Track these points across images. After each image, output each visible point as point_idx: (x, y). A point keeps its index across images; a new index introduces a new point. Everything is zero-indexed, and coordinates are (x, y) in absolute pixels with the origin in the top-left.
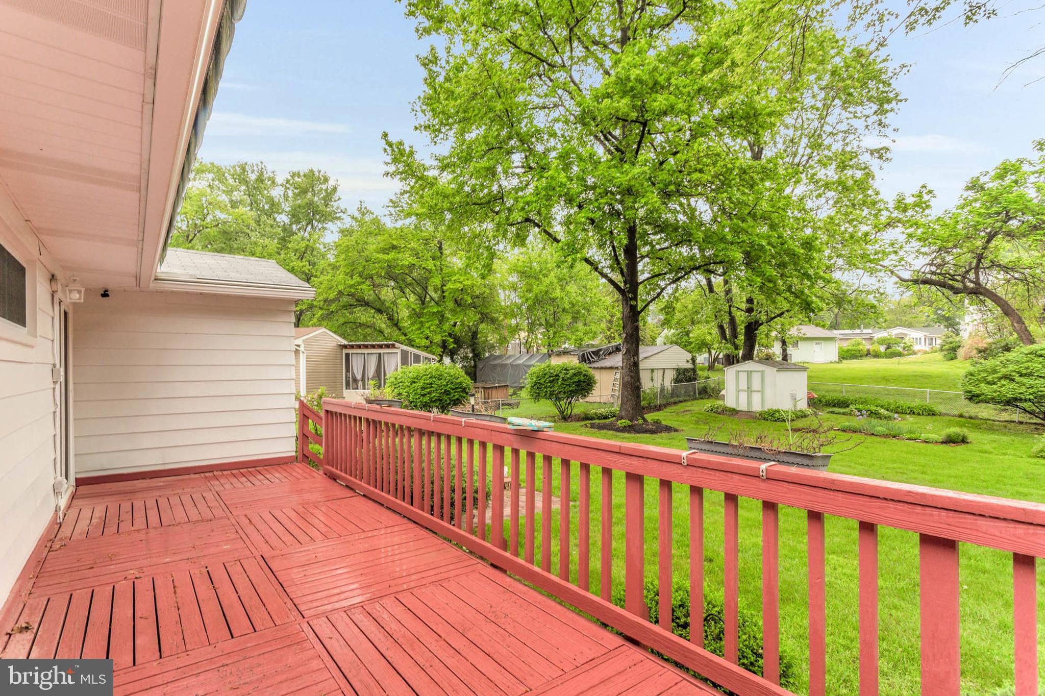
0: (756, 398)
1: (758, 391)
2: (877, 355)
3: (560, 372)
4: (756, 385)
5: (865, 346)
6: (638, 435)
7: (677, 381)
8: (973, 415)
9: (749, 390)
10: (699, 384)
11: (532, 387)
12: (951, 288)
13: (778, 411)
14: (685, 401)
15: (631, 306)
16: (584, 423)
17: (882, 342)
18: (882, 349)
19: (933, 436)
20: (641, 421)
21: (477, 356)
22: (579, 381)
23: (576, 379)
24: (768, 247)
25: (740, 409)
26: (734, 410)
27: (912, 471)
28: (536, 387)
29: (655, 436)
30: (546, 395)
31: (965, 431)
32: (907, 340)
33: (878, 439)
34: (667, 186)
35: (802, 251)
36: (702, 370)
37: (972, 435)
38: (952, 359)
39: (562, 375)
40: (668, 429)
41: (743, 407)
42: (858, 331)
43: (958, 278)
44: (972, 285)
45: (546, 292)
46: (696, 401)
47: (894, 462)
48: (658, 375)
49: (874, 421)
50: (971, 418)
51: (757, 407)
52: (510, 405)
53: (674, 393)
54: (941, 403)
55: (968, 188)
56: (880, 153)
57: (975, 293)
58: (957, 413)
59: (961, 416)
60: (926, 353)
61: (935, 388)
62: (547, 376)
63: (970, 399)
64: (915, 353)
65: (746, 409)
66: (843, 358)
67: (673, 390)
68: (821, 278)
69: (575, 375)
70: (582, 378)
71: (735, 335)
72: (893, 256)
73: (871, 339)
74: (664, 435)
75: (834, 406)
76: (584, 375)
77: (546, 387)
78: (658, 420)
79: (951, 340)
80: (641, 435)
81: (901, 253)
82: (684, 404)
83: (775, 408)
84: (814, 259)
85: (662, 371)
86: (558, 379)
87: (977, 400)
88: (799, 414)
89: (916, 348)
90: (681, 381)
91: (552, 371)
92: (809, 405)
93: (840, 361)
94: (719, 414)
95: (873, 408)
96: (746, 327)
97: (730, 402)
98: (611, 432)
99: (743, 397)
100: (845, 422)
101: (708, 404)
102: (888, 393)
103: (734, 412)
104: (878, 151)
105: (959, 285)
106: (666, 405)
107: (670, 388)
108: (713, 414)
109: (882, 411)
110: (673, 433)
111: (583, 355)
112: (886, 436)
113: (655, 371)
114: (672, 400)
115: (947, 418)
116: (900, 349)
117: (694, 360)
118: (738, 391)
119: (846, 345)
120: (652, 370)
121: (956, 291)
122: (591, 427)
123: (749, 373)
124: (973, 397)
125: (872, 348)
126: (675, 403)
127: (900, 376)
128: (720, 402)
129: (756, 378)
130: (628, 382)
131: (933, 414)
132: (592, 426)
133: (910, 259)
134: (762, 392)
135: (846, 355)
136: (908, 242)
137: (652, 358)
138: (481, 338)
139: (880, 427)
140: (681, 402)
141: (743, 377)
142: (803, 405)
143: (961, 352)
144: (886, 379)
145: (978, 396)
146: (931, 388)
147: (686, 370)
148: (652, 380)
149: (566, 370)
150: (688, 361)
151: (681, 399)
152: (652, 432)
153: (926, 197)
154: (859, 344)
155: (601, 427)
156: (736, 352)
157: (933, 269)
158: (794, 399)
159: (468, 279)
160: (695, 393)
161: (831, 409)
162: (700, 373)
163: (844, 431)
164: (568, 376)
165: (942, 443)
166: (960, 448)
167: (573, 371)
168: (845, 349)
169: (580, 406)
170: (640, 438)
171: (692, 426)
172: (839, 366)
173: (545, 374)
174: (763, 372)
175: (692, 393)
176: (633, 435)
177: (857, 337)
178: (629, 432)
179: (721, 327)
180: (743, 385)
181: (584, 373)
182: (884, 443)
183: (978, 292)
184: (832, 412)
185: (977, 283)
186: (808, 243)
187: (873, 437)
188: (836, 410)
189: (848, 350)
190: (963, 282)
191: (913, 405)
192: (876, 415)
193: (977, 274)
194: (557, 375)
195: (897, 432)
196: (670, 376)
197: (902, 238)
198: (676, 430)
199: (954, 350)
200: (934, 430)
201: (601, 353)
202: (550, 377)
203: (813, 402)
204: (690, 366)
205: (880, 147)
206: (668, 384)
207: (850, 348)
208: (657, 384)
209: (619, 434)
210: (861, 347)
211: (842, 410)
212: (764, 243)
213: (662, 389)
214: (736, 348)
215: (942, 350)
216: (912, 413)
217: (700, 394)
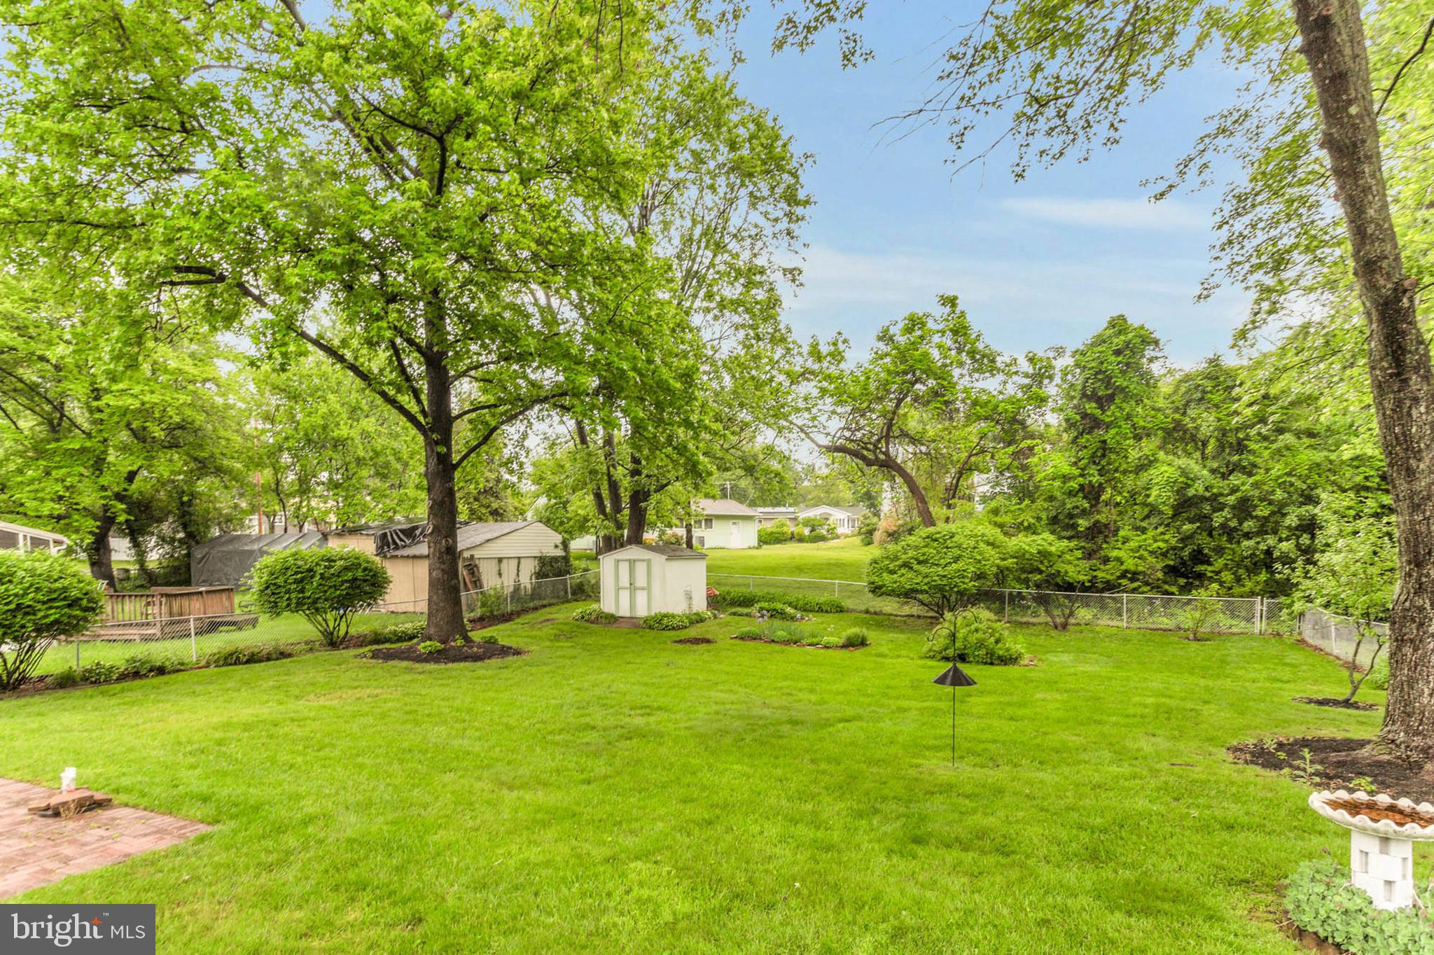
0: (641, 597)
1: (643, 589)
2: (801, 540)
3: (317, 564)
4: (641, 581)
5: (790, 528)
6: (450, 665)
7: (540, 575)
8: (878, 610)
9: (632, 587)
10: (573, 579)
11: (262, 591)
12: (864, 458)
13: (666, 616)
14: (550, 605)
15: (439, 454)
16: (361, 650)
17: (806, 523)
18: (806, 531)
19: (834, 640)
20: (460, 642)
21: (193, 537)
22: (355, 579)
23: (349, 575)
24: (631, 374)
25: (621, 614)
26: (612, 616)
27: (800, 690)
28: (269, 591)
29: (479, 664)
30: (288, 605)
31: (864, 631)
32: (831, 519)
33: (777, 647)
34: (465, 246)
35: (678, 385)
36: (579, 558)
37: (872, 635)
38: (869, 544)
39: (320, 570)
40: (505, 651)
41: (624, 611)
42: (782, 509)
43: (871, 447)
44: (882, 457)
45: (325, 427)
46: (566, 605)
47: (786, 678)
48: (509, 569)
49: (777, 623)
50: (876, 613)
51: (642, 612)
52: (234, 624)
53: (536, 594)
54: (849, 597)
55: (880, 339)
56: (793, 274)
57: (888, 467)
58: (863, 608)
59: (867, 612)
60: (847, 536)
61: (846, 579)
62: (290, 573)
63: (873, 592)
64: (838, 537)
65: (628, 614)
66: (766, 543)
67: (533, 589)
68: (706, 428)
69: (346, 569)
70: (360, 574)
71: (617, 509)
72: (806, 415)
73: (795, 519)
74: (494, 662)
75: (740, 605)
76: (365, 569)
77: (288, 592)
78: (491, 637)
79: (868, 521)
80: (456, 665)
81: (814, 411)
82: (547, 609)
83: (664, 611)
84: (696, 399)
85: (516, 561)
86: (312, 577)
87: (879, 592)
88: (694, 617)
89: (840, 531)
90: (547, 576)
91: (300, 563)
92: (709, 605)
93: (759, 547)
94: (592, 622)
95: (779, 606)
96: (631, 497)
97: (607, 604)
98: (405, 664)
99: (625, 596)
100: (746, 626)
101: (578, 609)
102: (800, 586)
103: (612, 619)
104: (791, 271)
105: (871, 457)
106: (518, 614)
107: (529, 586)
108: (583, 624)
109: (789, 610)
110: (510, 658)
111: (385, 535)
112: (787, 642)
113: (505, 561)
114: (531, 605)
115: (853, 615)
116: (824, 532)
117: (565, 545)
118: (618, 589)
119: (769, 526)
120: (500, 560)
121: (869, 463)
122: (372, 658)
123: (632, 563)
124: (876, 590)
125: (796, 530)
126: (536, 609)
127: (815, 564)
128: (595, 606)
129: (641, 569)
130: (438, 580)
131: (840, 610)
132: (375, 655)
133: (823, 419)
134: (648, 588)
135: (766, 539)
136: (822, 397)
137: (499, 541)
138: (199, 506)
139: (780, 630)
140: (545, 606)
141: (624, 568)
142: (700, 605)
143: (877, 536)
144: (800, 569)
145: (880, 587)
146: (841, 578)
147: (555, 559)
148: (500, 575)
149: (329, 560)
150: (556, 546)
151: (545, 602)
152: (476, 658)
153: (841, 347)
154: (783, 525)
155: (389, 656)
156: (619, 532)
157: (847, 434)
158: (689, 597)
159: (152, 392)
160: (566, 592)
161: (734, 610)
162: (576, 563)
163: (742, 639)
164: (332, 571)
165: (844, 646)
166: (858, 653)
167: (342, 562)
168: (769, 530)
169: (362, 620)
170: (451, 669)
171: (548, 643)
172: (755, 552)
173: (287, 569)
174: (649, 562)
175: (562, 593)
176: (442, 666)
177: (781, 517)
178: (437, 661)
179: (598, 496)
180: (625, 581)
181: (365, 565)
182: (783, 652)
183: (889, 466)
184: (734, 614)
185: (887, 454)
186: (688, 375)
187: (773, 645)
188: (740, 610)
189: (772, 533)
190: (874, 452)
191: (822, 600)
192: (781, 615)
193: (887, 444)
194: (310, 570)
195: (798, 636)
196: (529, 568)
197: (815, 393)
198: (518, 652)
199: (870, 533)
200: (835, 630)
201: (418, 532)
202: (296, 573)
203: (715, 602)
204: (559, 553)
205: (793, 267)
206: (526, 580)
207: (774, 530)
208: (508, 583)
209: (417, 665)
210: (785, 529)
211: (745, 610)
212: (625, 366)
213: (517, 589)
214: (619, 526)
215: (860, 533)
216: (821, 610)
217: (574, 593)
